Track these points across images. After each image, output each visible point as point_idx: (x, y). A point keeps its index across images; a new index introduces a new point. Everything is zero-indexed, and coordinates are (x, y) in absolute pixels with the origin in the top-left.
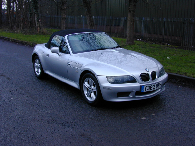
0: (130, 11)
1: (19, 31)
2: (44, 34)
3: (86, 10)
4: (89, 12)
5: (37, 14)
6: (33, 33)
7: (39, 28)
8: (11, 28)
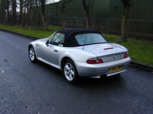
0: (124, 14)
1: (30, 28)
2: (49, 31)
3: (85, 13)
4: (88, 14)
5: (44, 15)
6: (41, 30)
7: (45, 26)
8: (24, 26)
